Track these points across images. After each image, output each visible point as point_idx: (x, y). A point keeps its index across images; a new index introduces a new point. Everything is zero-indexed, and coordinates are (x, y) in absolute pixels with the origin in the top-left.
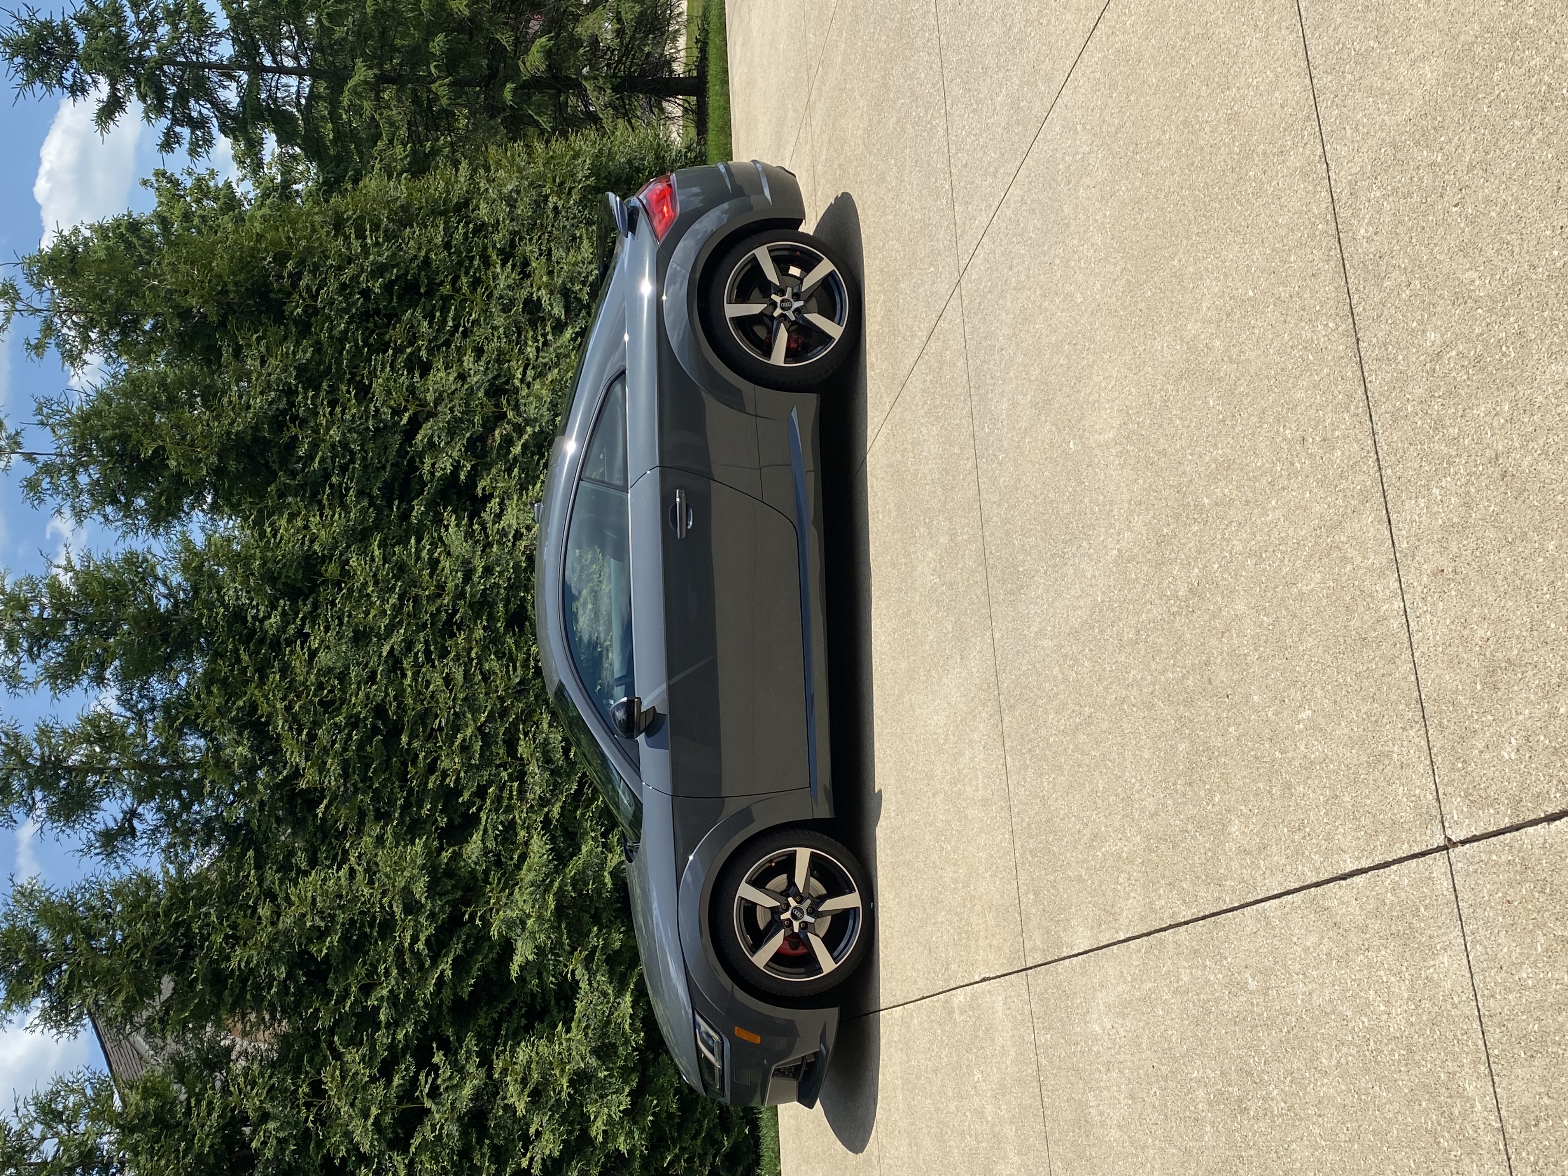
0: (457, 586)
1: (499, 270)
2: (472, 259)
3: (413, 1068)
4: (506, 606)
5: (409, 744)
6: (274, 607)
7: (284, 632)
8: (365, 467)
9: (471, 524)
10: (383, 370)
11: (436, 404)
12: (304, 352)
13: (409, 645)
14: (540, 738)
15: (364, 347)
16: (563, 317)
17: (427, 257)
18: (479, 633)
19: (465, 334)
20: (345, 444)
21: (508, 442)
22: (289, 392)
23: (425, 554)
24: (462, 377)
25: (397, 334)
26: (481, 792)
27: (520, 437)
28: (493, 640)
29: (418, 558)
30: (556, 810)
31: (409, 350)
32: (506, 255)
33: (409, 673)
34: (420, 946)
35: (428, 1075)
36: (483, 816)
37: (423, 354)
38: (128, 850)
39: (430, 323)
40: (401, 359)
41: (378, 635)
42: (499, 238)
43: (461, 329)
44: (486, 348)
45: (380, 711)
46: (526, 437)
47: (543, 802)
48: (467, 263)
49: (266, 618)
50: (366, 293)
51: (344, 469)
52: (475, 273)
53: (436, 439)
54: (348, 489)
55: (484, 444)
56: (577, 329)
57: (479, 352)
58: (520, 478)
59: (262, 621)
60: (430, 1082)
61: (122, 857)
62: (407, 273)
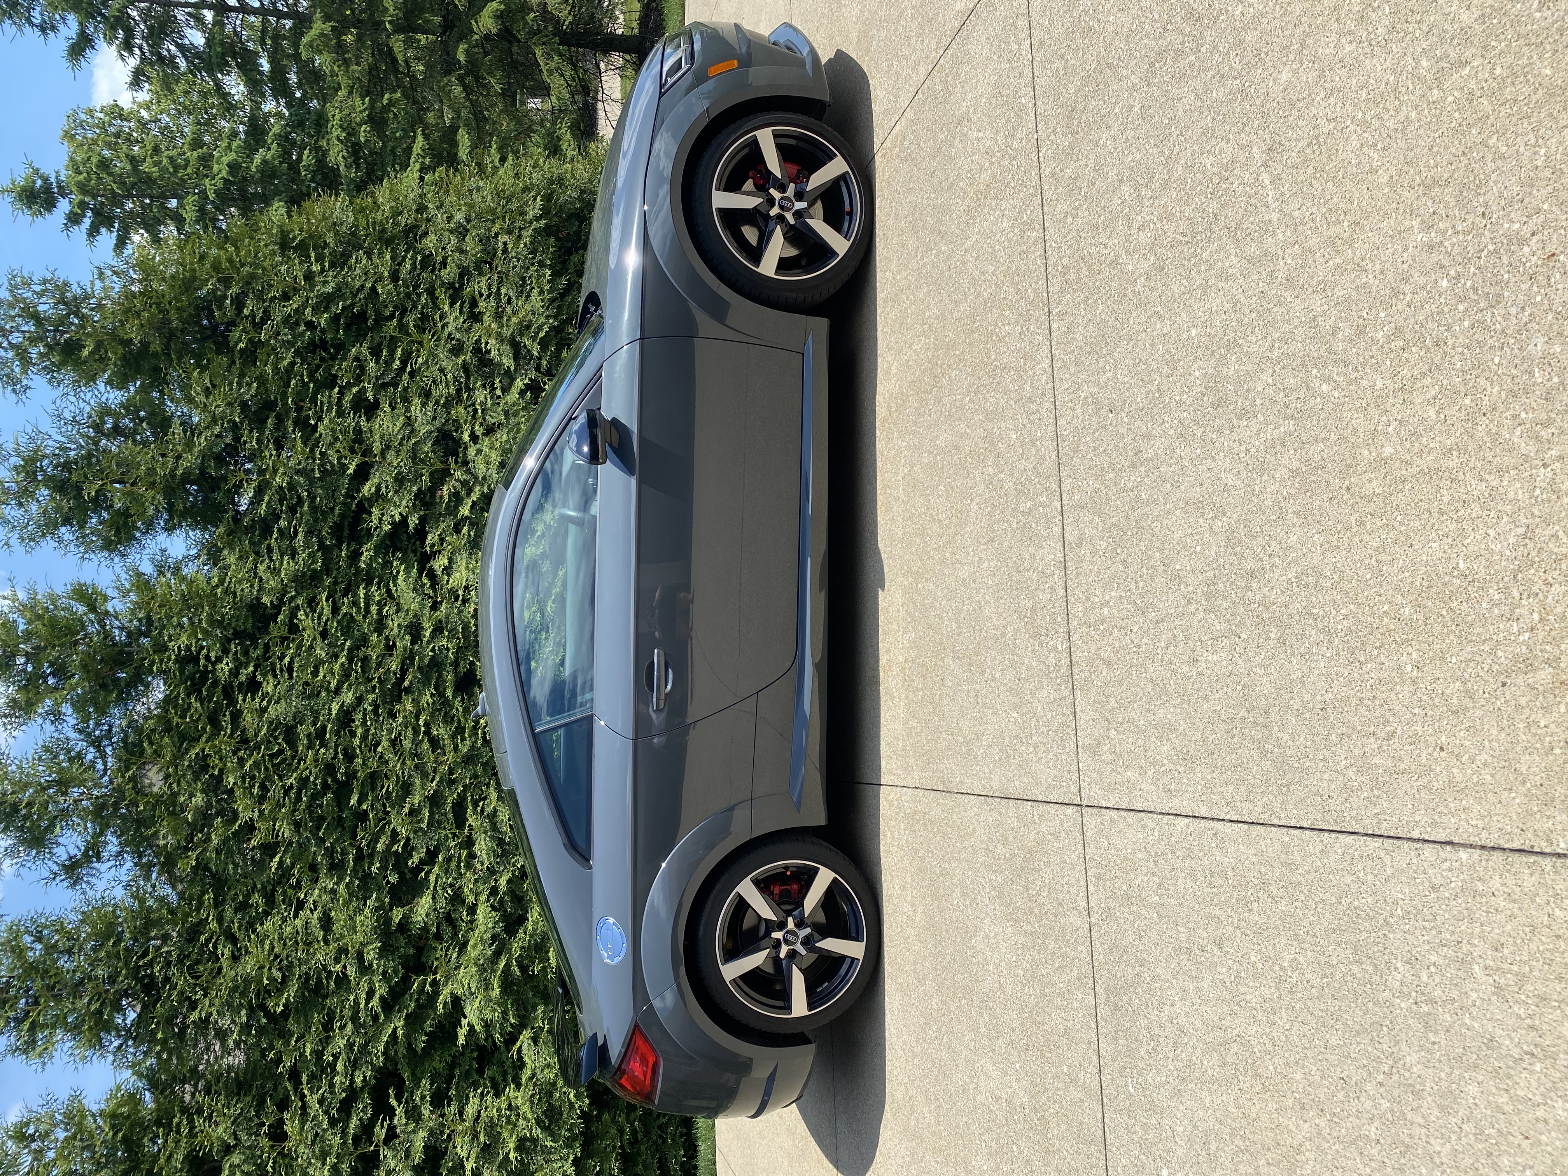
0: (405, 649)
1: (446, 308)
2: (419, 295)
3: (370, 1111)
4: (455, 671)
5: (360, 802)
6: (226, 651)
7: (236, 676)
8: (314, 509)
9: (420, 577)
10: (329, 410)
11: (383, 453)
12: (249, 385)
13: (360, 700)
14: (488, 810)
15: (310, 381)
16: (512, 369)
17: (373, 289)
18: (427, 698)
19: (412, 374)
20: (292, 486)
21: (457, 499)
22: (235, 428)
23: (374, 609)
24: (409, 422)
25: (343, 369)
26: (431, 857)
27: (468, 495)
28: (443, 706)
29: (367, 611)
30: (503, 881)
31: (355, 390)
32: (455, 292)
33: (359, 731)
34: (375, 1002)
35: (384, 1120)
36: (432, 878)
37: (370, 396)
38: (94, 875)
39: (377, 362)
40: (348, 397)
41: (328, 690)
42: (449, 274)
43: (408, 369)
44: (433, 392)
45: (330, 769)
46: (474, 497)
47: (491, 871)
48: (414, 297)
49: (219, 660)
50: (310, 325)
51: (293, 510)
52: (423, 308)
53: (383, 490)
54: (296, 533)
55: (433, 495)
56: (527, 381)
57: (426, 395)
58: (469, 535)
59: (214, 664)
60: (386, 1126)
61: (88, 882)
62: (353, 305)
